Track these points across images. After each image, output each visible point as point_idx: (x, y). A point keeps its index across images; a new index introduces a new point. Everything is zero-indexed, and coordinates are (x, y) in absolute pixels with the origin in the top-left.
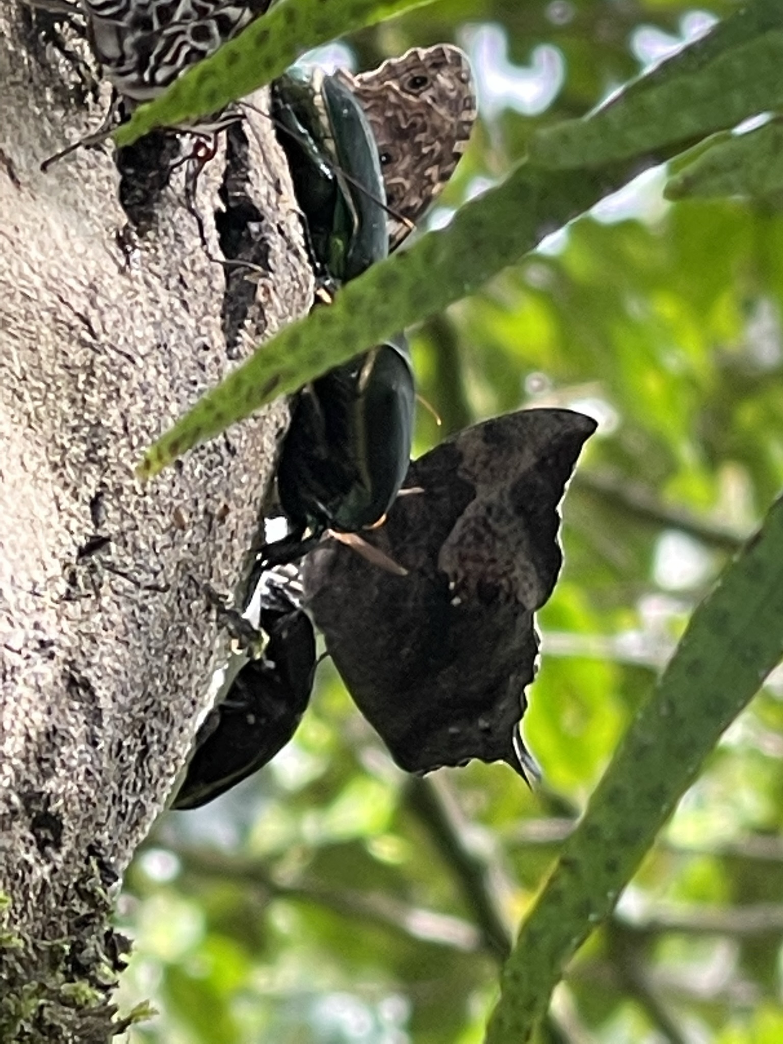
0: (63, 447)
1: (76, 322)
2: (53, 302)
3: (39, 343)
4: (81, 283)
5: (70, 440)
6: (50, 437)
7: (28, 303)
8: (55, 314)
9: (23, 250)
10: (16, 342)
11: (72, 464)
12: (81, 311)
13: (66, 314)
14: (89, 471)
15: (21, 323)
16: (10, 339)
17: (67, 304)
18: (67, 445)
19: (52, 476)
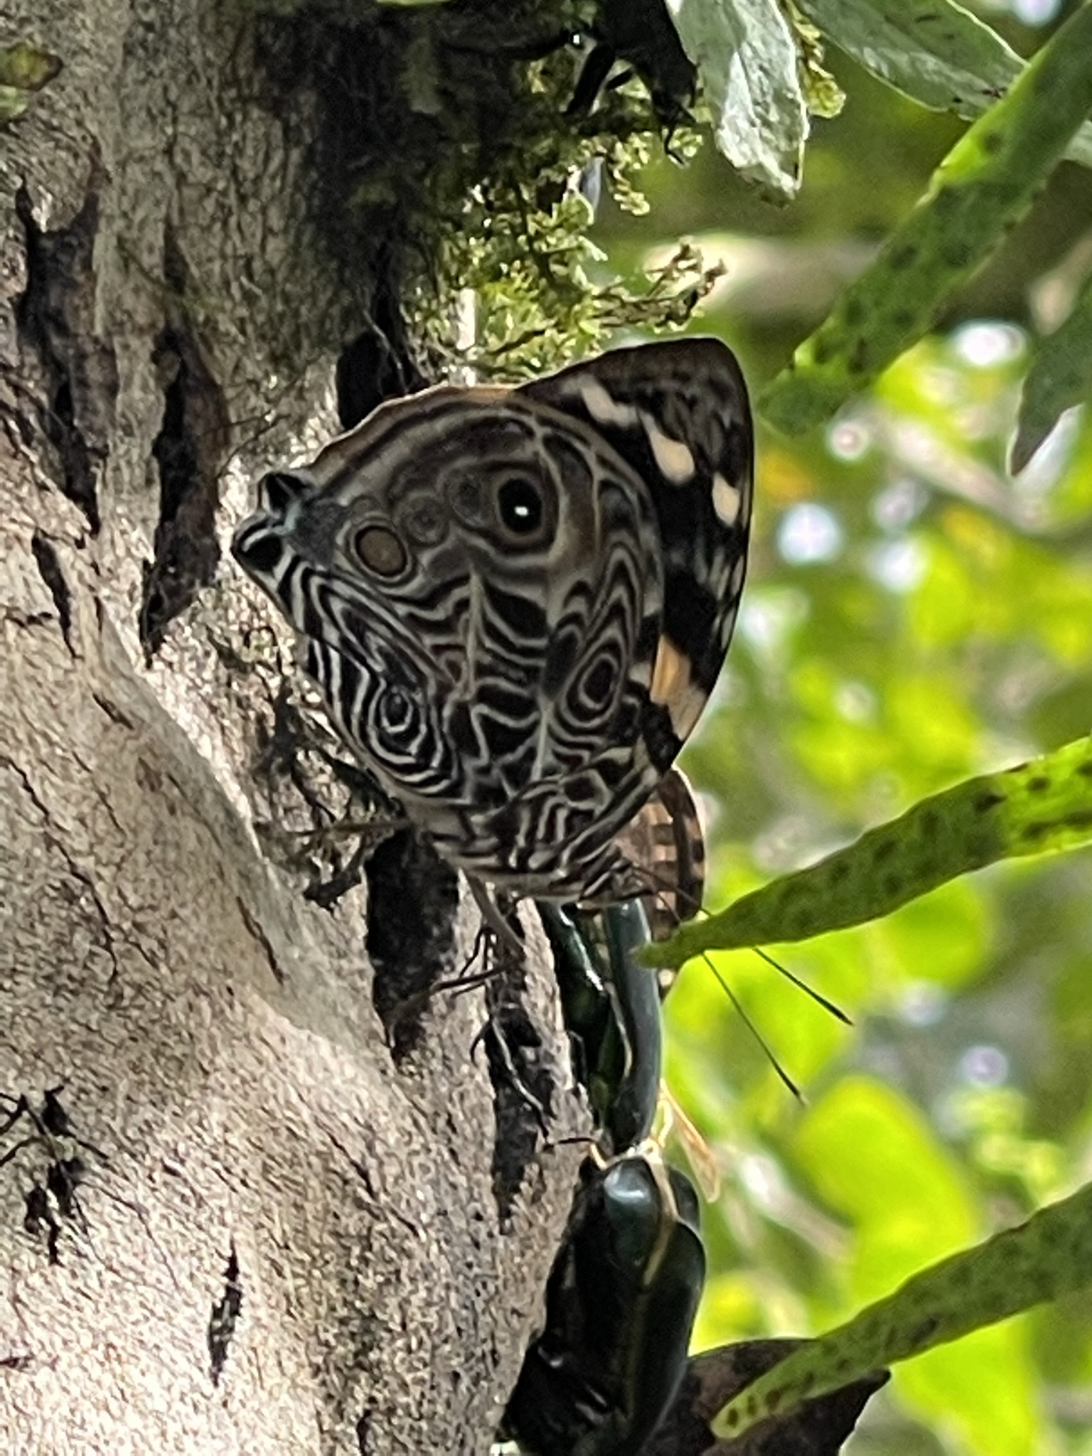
0: (327, 1344)
1: (352, 1174)
2: (324, 1143)
3: (306, 1199)
4: (356, 1120)
5: (336, 1336)
6: (312, 1329)
7: (295, 1143)
8: (326, 1161)
9: (290, 1068)
10: (277, 1195)
11: (338, 1369)
12: (356, 1158)
13: (341, 1163)
14: (358, 1382)
15: (286, 1171)
16: (272, 1191)
17: (341, 1147)
18: (333, 1342)
19: (313, 1384)
